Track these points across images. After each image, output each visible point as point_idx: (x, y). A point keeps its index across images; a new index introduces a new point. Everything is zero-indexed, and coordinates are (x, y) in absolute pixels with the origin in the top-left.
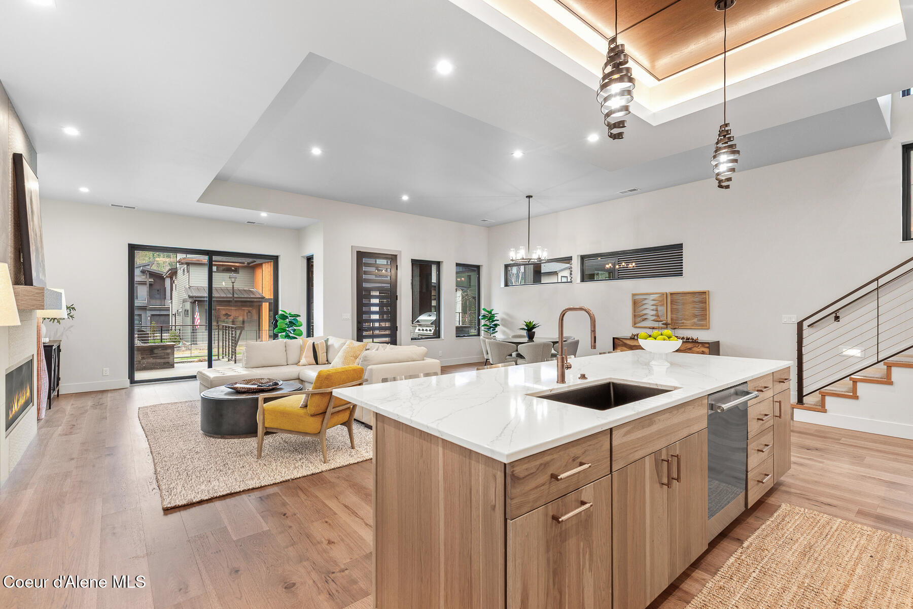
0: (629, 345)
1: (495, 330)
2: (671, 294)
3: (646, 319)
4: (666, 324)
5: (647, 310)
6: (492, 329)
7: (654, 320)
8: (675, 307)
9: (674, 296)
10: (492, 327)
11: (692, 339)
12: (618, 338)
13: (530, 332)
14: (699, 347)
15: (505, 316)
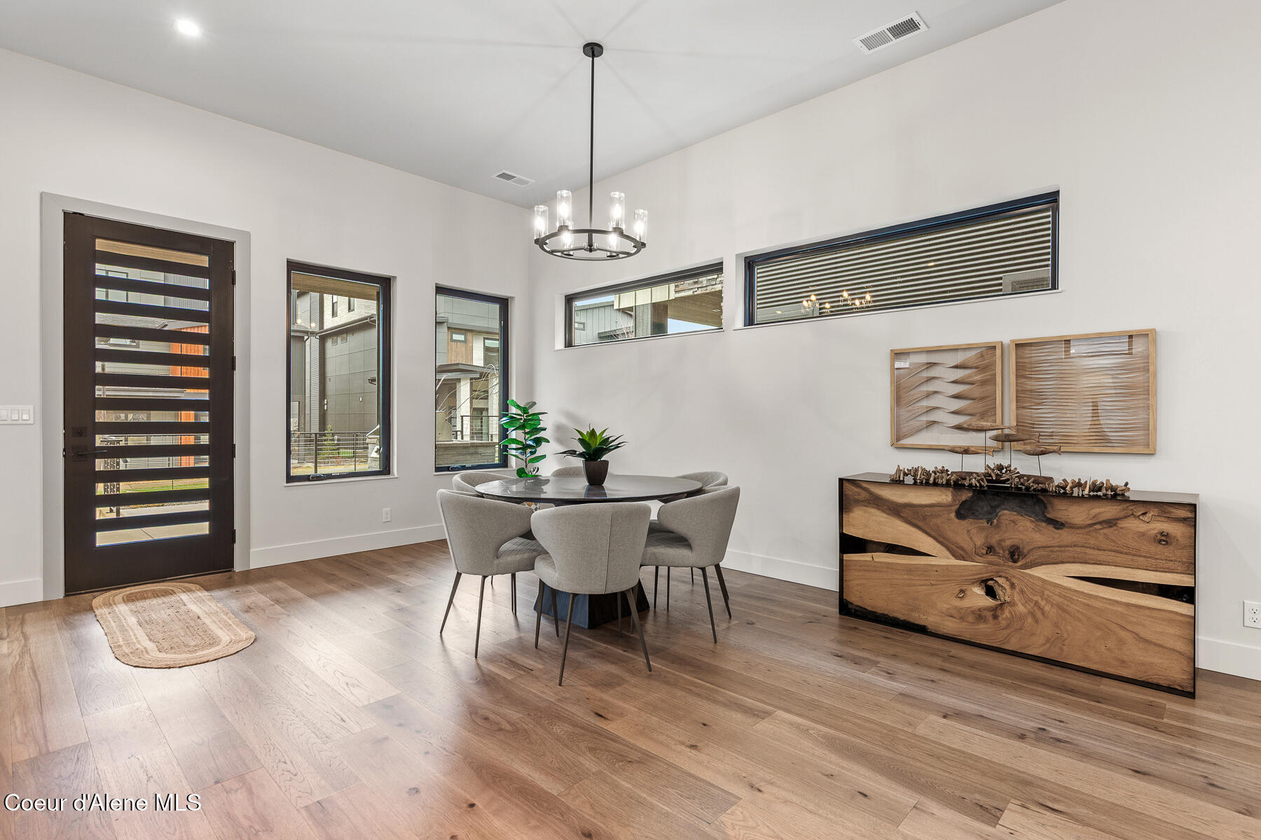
0: (888, 501)
1: (535, 452)
2: (1018, 346)
3: (934, 422)
4: (1007, 439)
5: (939, 396)
6: (529, 450)
7: (959, 428)
8: (1031, 385)
9: (1027, 352)
10: (530, 446)
11: (1113, 489)
12: (852, 482)
13: (592, 463)
14: (1146, 518)
15: (563, 420)
